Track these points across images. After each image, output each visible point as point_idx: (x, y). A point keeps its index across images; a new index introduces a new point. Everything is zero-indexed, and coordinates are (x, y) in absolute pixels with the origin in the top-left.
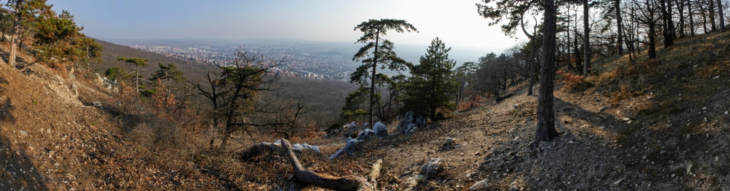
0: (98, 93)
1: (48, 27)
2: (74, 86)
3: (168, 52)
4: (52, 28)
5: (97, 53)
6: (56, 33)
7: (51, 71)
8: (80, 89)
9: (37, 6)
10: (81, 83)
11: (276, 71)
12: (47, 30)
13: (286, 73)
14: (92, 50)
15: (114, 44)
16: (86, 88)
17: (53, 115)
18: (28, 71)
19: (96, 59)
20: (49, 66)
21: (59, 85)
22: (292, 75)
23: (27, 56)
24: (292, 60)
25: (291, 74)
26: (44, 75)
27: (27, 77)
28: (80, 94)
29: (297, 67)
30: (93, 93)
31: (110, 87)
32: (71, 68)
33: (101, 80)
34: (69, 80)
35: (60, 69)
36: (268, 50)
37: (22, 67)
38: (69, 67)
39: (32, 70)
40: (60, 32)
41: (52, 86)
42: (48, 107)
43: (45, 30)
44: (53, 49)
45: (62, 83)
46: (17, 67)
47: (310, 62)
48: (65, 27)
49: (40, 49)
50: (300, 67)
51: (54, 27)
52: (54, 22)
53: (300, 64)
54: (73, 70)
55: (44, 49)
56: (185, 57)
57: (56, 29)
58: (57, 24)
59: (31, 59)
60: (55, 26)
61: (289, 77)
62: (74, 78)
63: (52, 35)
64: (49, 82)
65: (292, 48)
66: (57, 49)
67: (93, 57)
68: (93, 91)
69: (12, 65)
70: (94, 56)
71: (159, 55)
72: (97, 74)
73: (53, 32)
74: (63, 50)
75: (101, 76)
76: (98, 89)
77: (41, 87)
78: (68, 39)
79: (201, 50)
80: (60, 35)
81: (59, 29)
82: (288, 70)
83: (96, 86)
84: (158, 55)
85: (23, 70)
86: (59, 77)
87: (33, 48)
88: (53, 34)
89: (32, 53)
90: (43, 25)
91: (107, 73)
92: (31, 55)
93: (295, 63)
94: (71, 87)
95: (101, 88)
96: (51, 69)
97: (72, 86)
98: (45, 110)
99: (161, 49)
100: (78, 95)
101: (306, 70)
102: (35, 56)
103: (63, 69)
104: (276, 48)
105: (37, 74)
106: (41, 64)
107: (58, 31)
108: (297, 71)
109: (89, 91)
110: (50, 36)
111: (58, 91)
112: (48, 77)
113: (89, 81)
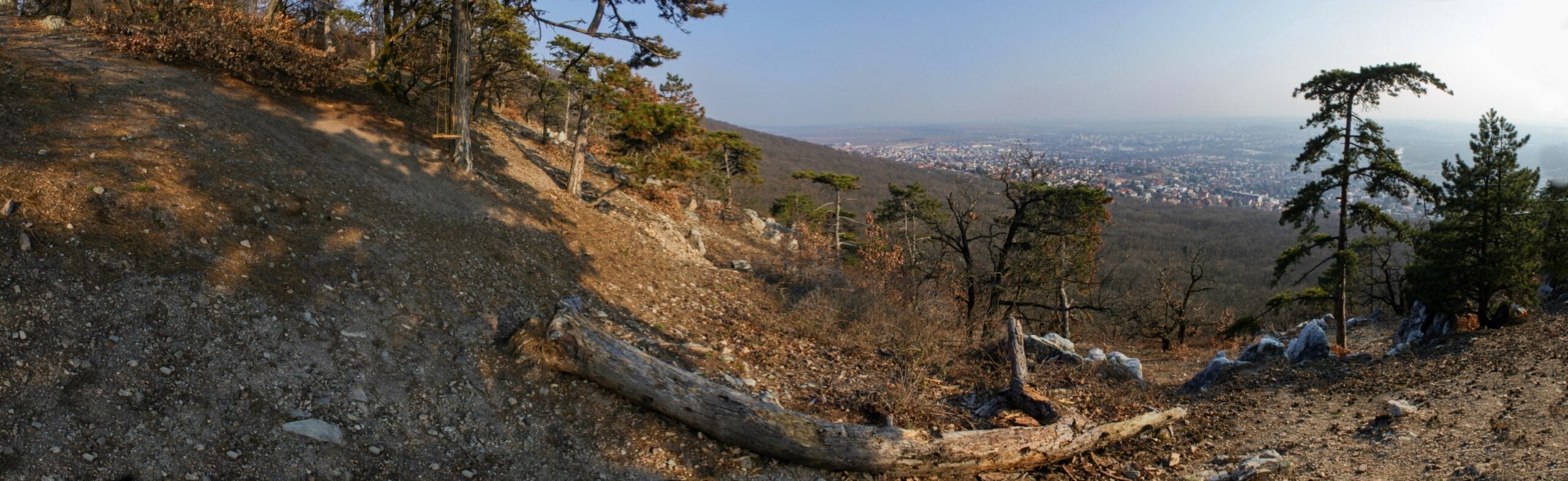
0: (749, 248)
1: (640, 122)
2: (695, 232)
3: (925, 157)
4: (647, 124)
5: (750, 164)
6: (654, 132)
7: (647, 205)
8: (709, 240)
9: (618, 83)
10: (711, 230)
11: (1182, 194)
12: (638, 127)
13: (1206, 199)
14: (736, 158)
15: (794, 141)
16: (722, 238)
17: (656, 272)
18: (605, 206)
19: (746, 177)
20: (644, 197)
21: (665, 228)
22: (1218, 203)
23: (598, 179)
24: (1219, 167)
25: (1217, 199)
26: (636, 212)
27: (604, 215)
28: (708, 250)
29: (1231, 183)
30: (736, 249)
31: (778, 237)
32: (690, 201)
33: (759, 224)
34: (686, 224)
35: (666, 202)
36: (1162, 145)
37: (591, 199)
38: (685, 199)
39: (612, 203)
40: (660, 130)
41: (652, 232)
42: (647, 260)
43: (634, 127)
44: (649, 161)
45: (670, 226)
46: (584, 197)
47: (1261, 171)
48: (669, 119)
49: (622, 163)
50: (1238, 183)
51: (650, 120)
52: (649, 111)
53: (1238, 175)
54: (694, 205)
55: (631, 163)
56: (964, 168)
57: (654, 125)
58: (655, 114)
59: (605, 183)
60: (652, 118)
61: (1212, 208)
62: (697, 219)
63: (647, 135)
64: (645, 224)
65: (1218, 139)
66: (657, 160)
67: (739, 174)
68: (737, 244)
69: (574, 192)
70: (743, 171)
71: (902, 166)
72: (750, 212)
73: (649, 129)
74: (667, 162)
75: (760, 216)
76: (751, 241)
77: (632, 233)
78: (677, 141)
79: (1003, 147)
80: (662, 134)
81: (659, 123)
82: (1209, 191)
83: (747, 237)
84: (901, 164)
85: (596, 203)
86: (664, 217)
87: (608, 162)
88: (649, 133)
89: (607, 173)
90: (631, 118)
91: (776, 210)
92: (605, 177)
93: (1227, 175)
94: (689, 235)
95: (758, 240)
96: (647, 202)
97: (690, 233)
98: (642, 265)
99: (906, 151)
100: (704, 251)
101: (1251, 189)
102: (613, 177)
103: (673, 201)
104: (1180, 140)
105: (622, 210)
106: (626, 193)
107: (658, 129)
108: (1230, 194)
109: (729, 245)
110: (644, 138)
111: (663, 240)
112: (642, 215)
113: (731, 226)
